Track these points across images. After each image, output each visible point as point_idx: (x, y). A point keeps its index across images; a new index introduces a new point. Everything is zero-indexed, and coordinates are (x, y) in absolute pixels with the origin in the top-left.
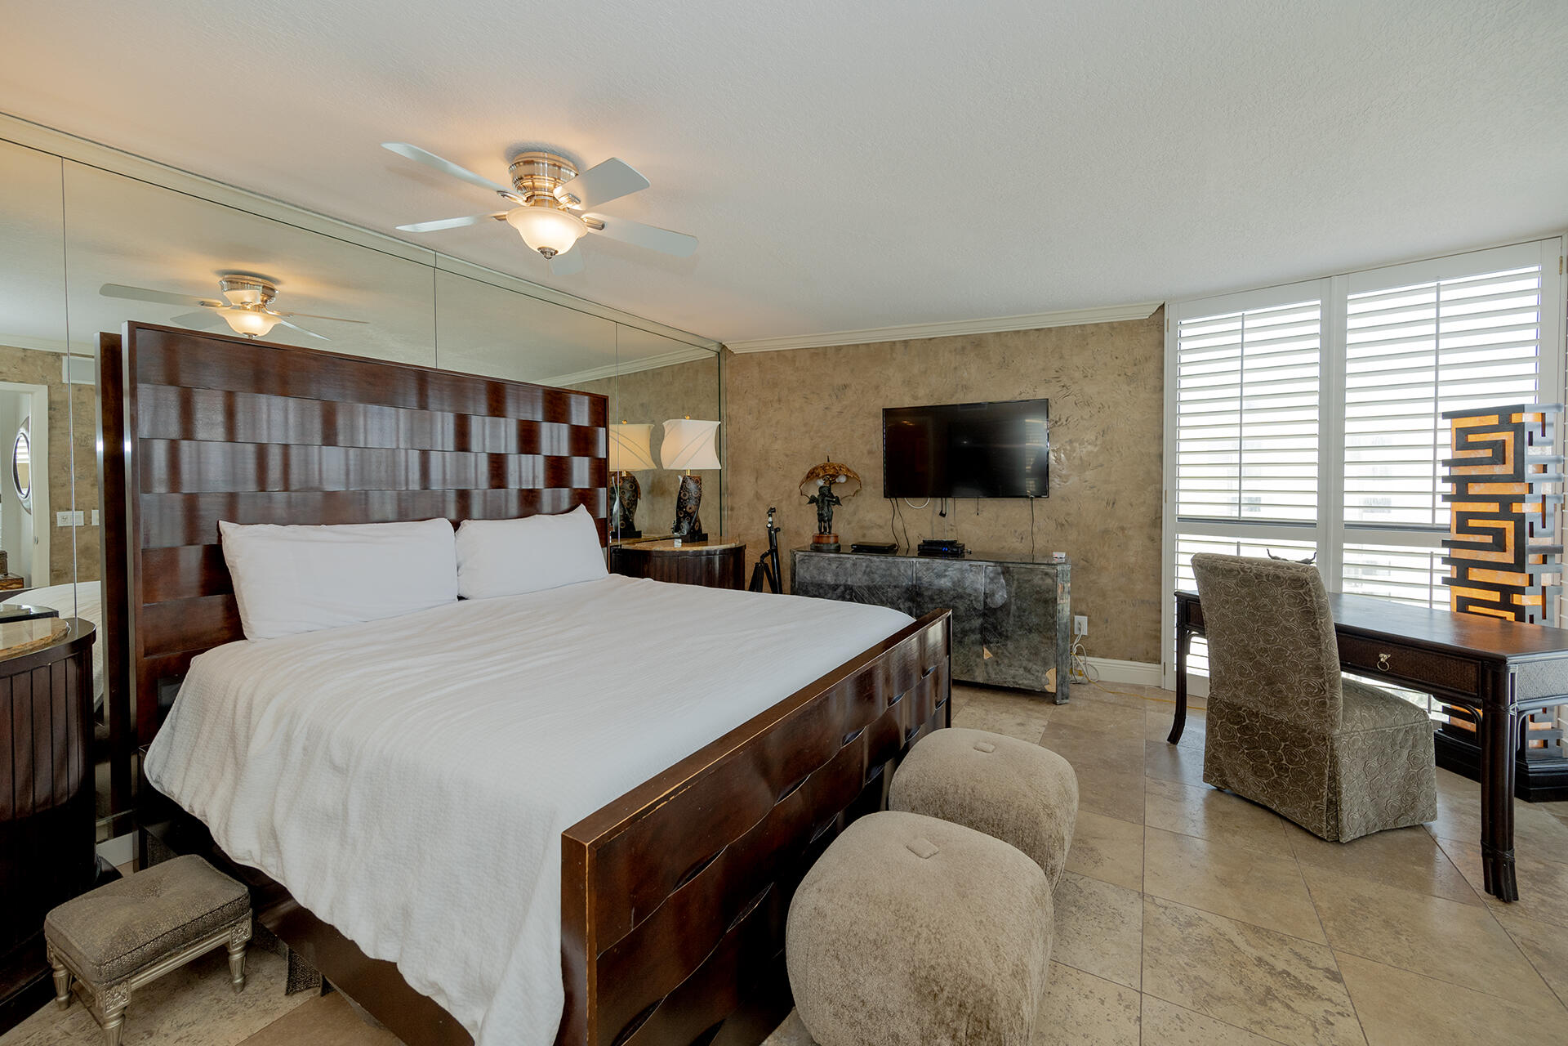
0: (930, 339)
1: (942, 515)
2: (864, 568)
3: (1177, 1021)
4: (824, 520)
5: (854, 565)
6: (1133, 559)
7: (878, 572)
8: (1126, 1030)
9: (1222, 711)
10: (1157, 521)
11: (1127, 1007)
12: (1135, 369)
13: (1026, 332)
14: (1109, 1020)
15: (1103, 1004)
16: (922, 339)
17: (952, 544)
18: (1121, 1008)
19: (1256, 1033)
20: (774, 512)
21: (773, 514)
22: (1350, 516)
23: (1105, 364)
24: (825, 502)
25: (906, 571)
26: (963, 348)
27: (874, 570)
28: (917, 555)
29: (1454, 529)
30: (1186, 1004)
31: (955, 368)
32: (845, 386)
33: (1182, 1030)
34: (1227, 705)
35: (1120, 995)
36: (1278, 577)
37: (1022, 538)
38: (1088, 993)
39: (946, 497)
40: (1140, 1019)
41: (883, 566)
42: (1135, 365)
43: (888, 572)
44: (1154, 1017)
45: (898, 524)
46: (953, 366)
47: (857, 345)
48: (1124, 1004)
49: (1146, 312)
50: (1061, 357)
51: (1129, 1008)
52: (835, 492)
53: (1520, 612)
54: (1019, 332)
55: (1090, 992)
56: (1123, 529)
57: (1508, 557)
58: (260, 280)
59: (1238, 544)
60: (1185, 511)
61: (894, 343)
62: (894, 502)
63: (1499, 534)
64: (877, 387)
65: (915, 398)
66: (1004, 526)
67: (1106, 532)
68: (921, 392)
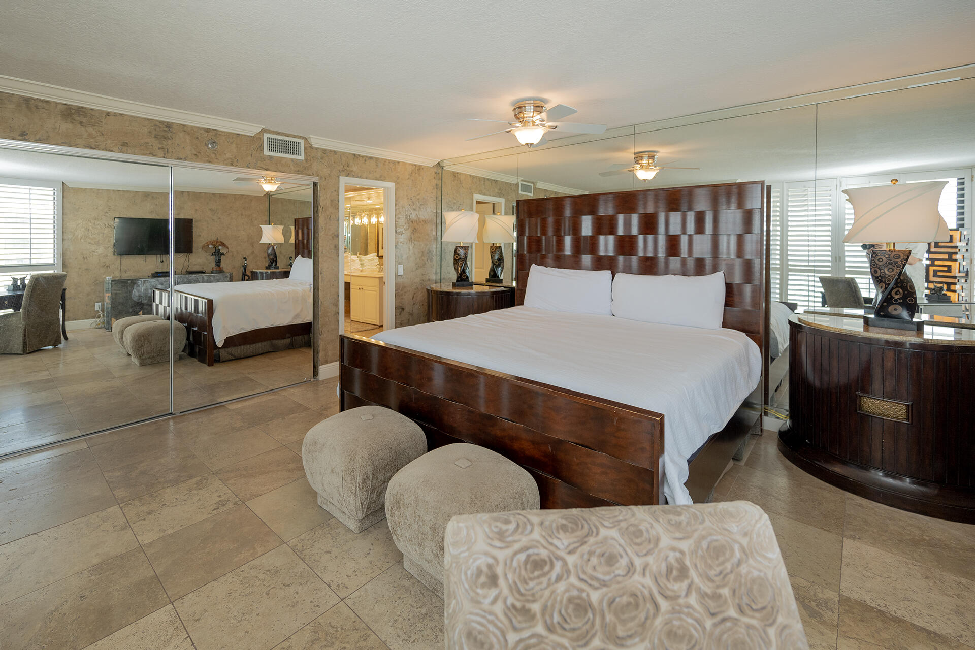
3: (317, 604)
8: (328, 575)
11: (338, 586)
14: (337, 572)
15: (347, 575)
18: (340, 583)
19: (284, 641)
30: (322, 618)
33: (311, 602)
35: (347, 587)
38: (356, 573)
40: (329, 586)
44: (326, 594)
48: (341, 586)
51: (337, 586)
55: (356, 575)
58: (647, 153)
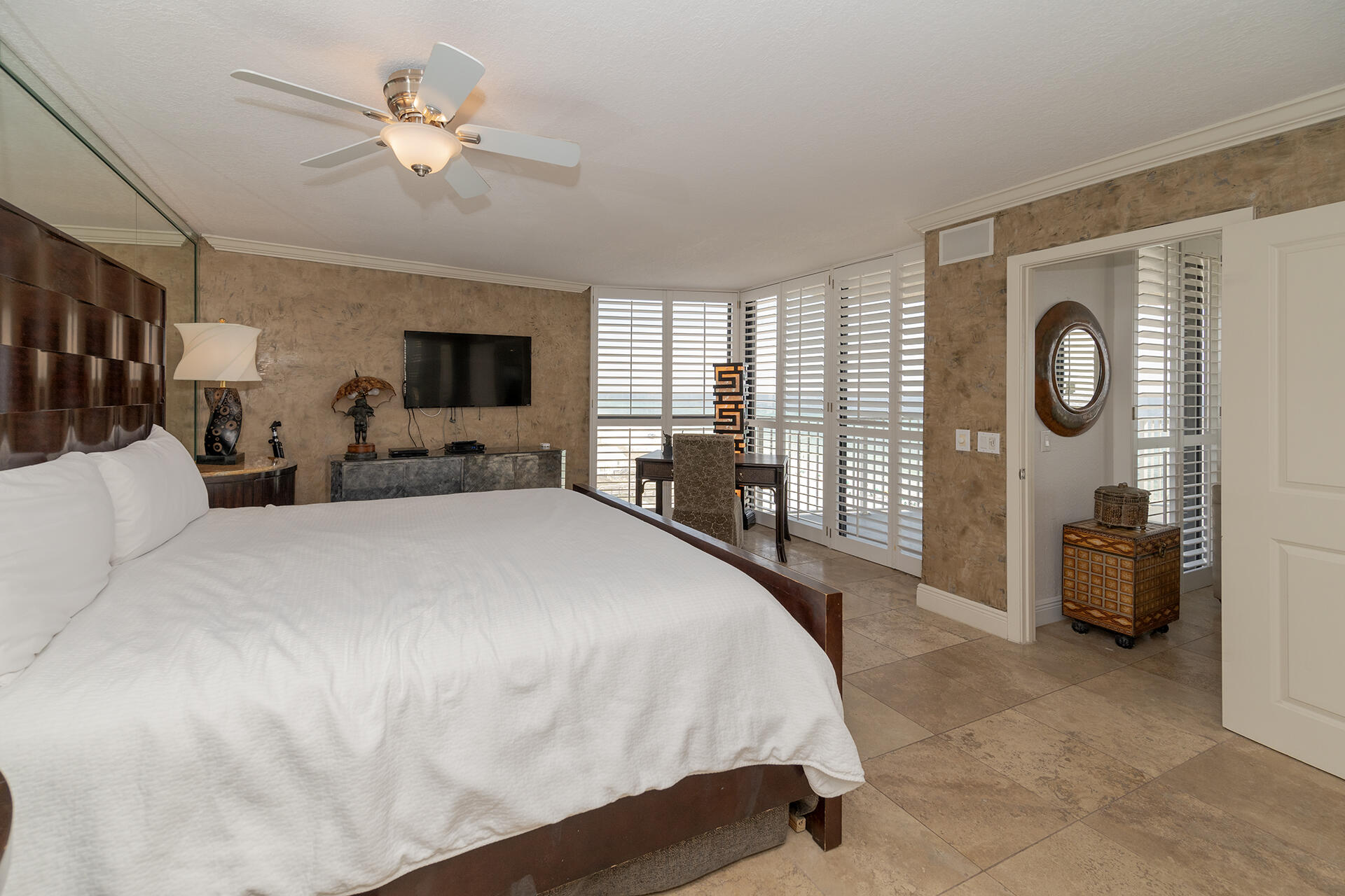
0: (442, 278)
1: (452, 421)
2: (417, 470)
4: (360, 429)
5: (407, 468)
6: (574, 444)
7: (430, 472)
9: (682, 516)
10: (586, 420)
12: (575, 323)
13: (513, 287)
16: (436, 277)
17: (472, 443)
20: (280, 425)
21: (278, 428)
22: (675, 412)
23: (560, 318)
24: (361, 414)
25: (455, 468)
26: (469, 291)
27: (425, 470)
28: (443, 455)
29: (717, 416)
31: (463, 305)
32: (361, 306)
34: (685, 513)
36: (719, 442)
37: (510, 436)
39: (455, 407)
41: (435, 466)
42: (575, 321)
43: (440, 471)
45: (414, 431)
46: (460, 303)
47: (374, 270)
49: (581, 289)
50: (535, 309)
52: (370, 403)
53: (742, 450)
54: (508, 286)
56: (569, 425)
57: (737, 428)
59: (630, 430)
60: (601, 412)
61: (411, 275)
62: (411, 412)
63: (734, 417)
64: (394, 311)
65: (429, 324)
66: (498, 427)
67: (560, 427)
68: (435, 320)
